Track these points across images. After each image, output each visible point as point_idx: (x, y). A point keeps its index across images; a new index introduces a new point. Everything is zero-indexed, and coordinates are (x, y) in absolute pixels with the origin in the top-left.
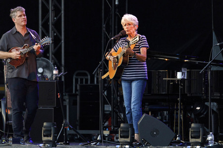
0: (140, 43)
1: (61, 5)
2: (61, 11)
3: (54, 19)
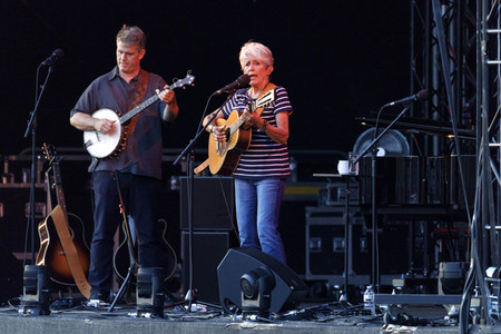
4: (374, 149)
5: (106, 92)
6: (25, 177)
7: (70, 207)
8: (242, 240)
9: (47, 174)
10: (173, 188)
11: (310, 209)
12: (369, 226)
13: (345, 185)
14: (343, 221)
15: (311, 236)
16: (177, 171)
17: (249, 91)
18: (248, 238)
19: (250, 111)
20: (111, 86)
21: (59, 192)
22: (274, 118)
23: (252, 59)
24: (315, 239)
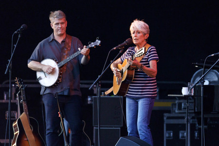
4: (202, 81)
5: (48, 49)
6: (5, 96)
7: (30, 114)
8: (129, 132)
9: (17, 95)
10: (89, 103)
11: (166, 115)
12: (200, 124)
13: (186, 101)
14: (185, 121)
15: (167, 130)
16: (91, 93)
17: (135, 48)
18: (132, 131)
19: (132, 59)
20: (50, 45)
21: (24, 105)
22: (149, 64)
23: (136, 30)
24: (169, 131)
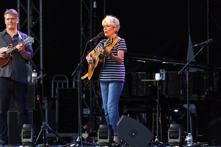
0: (118, 46)
1: (39, 10)
2: (39, 16)
3: (32, 24)
